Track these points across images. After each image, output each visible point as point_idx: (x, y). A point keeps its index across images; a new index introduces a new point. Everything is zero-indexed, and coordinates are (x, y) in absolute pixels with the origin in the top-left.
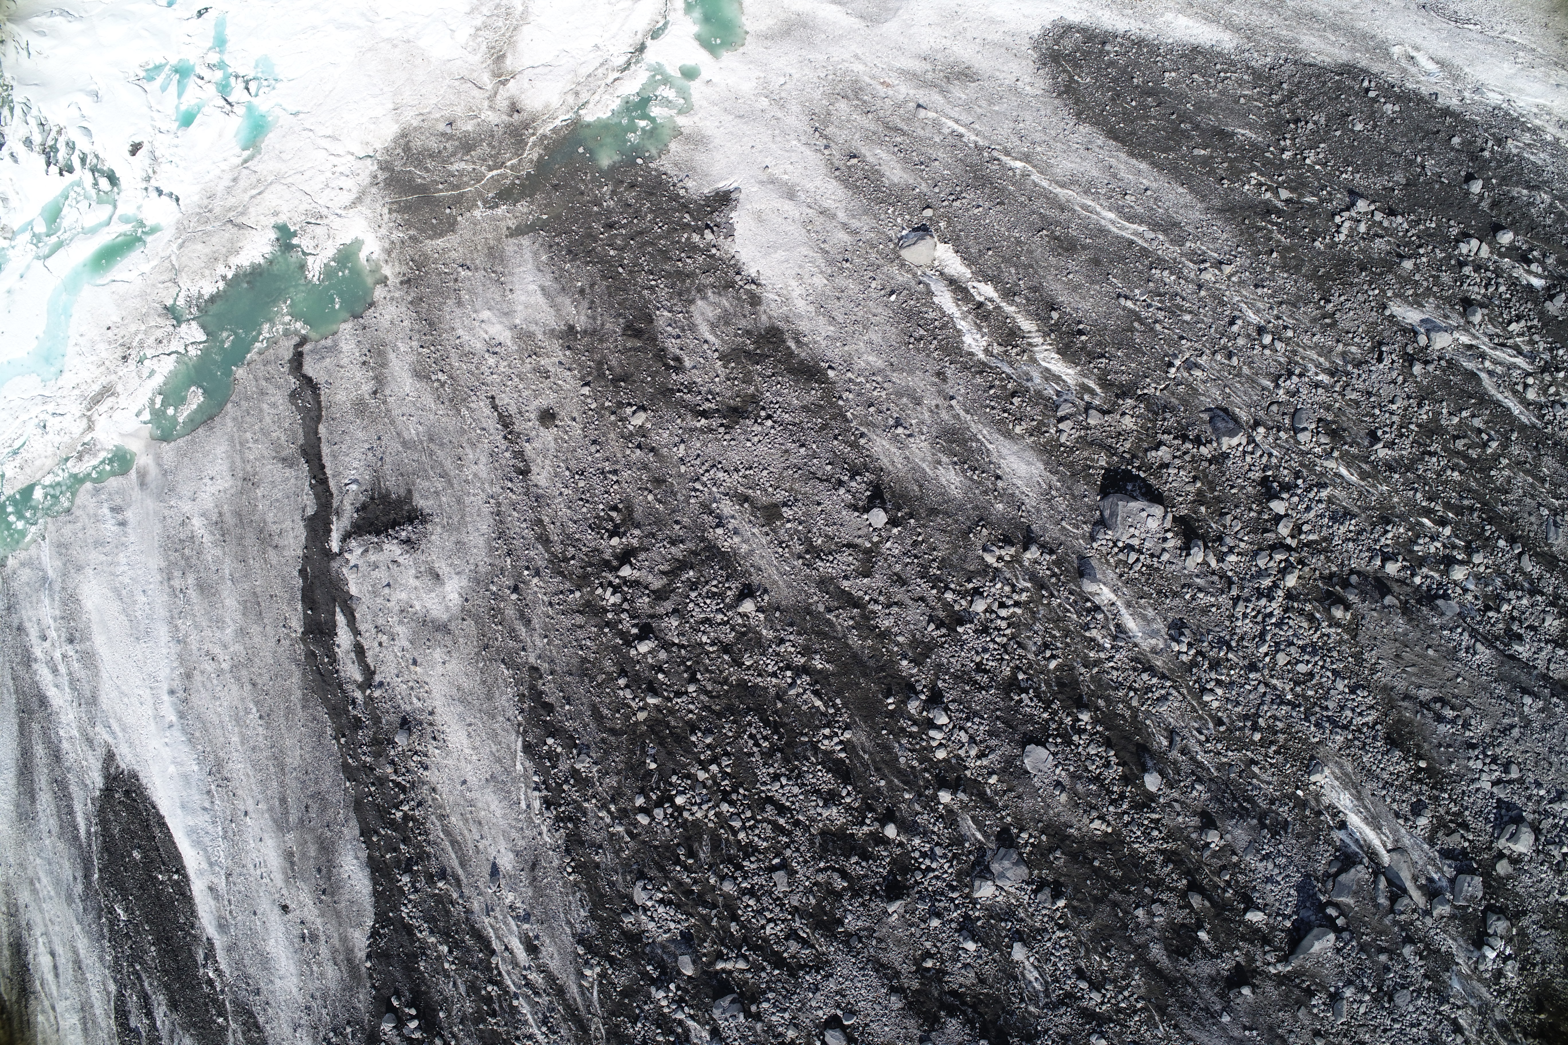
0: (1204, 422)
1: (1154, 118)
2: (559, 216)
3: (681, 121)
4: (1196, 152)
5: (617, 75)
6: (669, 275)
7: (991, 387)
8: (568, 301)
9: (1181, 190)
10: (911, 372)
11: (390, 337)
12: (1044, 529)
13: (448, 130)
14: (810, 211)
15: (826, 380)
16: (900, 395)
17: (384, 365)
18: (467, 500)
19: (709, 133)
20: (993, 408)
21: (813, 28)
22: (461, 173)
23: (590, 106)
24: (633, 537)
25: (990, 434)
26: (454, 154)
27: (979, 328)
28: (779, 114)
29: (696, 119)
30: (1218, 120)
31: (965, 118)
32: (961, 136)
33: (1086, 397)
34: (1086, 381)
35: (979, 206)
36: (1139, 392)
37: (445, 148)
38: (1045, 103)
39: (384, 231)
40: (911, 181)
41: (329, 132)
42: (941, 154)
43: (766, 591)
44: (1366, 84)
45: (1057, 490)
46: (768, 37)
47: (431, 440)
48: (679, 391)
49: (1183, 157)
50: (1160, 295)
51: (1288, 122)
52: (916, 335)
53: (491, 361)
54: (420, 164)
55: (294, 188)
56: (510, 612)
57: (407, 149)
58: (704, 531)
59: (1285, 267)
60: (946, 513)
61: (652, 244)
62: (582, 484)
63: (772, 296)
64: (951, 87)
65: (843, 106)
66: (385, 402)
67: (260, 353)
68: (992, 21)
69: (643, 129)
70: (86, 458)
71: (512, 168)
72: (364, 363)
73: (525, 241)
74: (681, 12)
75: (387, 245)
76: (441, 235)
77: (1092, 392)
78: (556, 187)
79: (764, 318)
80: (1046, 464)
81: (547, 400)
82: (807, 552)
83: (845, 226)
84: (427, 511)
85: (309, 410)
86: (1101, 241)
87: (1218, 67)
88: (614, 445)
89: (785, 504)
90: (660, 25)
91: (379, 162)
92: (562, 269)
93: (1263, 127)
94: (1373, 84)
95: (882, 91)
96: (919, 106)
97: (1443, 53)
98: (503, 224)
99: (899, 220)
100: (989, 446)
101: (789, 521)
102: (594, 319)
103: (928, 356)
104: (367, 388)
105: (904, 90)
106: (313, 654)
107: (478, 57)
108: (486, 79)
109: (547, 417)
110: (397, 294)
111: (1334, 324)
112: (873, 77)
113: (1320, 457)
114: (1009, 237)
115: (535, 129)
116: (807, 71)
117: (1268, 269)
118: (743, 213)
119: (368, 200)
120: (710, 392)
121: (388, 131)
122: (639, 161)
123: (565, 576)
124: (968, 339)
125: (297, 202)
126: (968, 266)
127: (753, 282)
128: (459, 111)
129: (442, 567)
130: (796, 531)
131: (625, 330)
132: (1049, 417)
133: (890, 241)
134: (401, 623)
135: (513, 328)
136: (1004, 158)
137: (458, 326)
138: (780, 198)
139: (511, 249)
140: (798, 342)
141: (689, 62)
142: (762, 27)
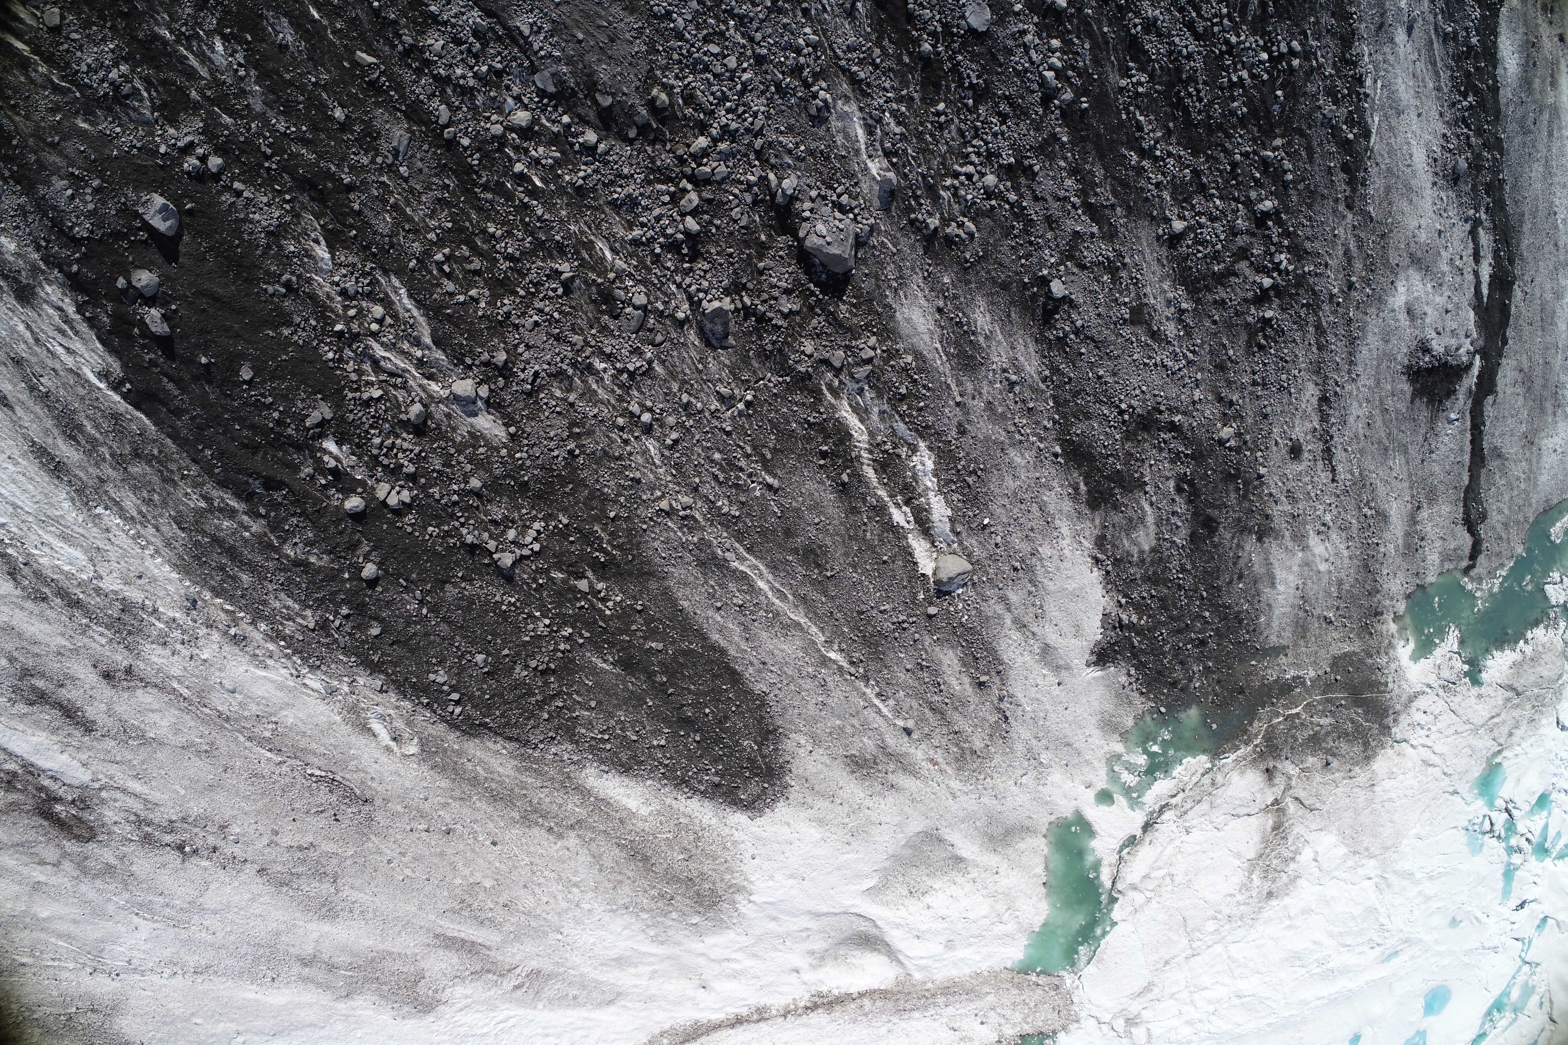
0: (734, 335)
1: (690, 692)
2: (1241, 661)
3: (1119, 748)
4: (660, 646)
5: (1173, 801)
6: (1166, 582)
7: (920, 410)
8: (1256, 568)
9: (686, 604)
10: (987, 439)
11: (1399, 561)
12: (912, 247)
13: (1327, 759)
14: (1035, 629)
15: (1063, 443)
16: (1003, 416)
17: (1408, 534)
18: (1371, 382)
19: (1098, 732)
20: (924, 386)
21: (985, 834)
22: (1323, 714)
23: (1201, 771)
24: (1253, 314)
25: (934, 360)
26: (1328, 734)
27: (915, 477)
28: (1034, 742)
29: (1106, 748)
30: (624, 682)
31: (870, 714)
32: (879, 695)
33: (836, 383)
34: (833, 401)
35: (883, 612)
36: (788, 379)
37: (1334, 741)
38: (791, 722)
39: (1393, 666)
40: (937, 649)
41: (1430, 770)
42: (902, 676)
43: (1158, 238)
44: (458, 710)
45: (890, 287)
46: (1026, 830)
47: (1386, 449)
48: (1186, 456)
49: (673, 643)
50: (737, 486)
51: (554, 672)
52: (974, 478)
53: (1328, 518)
54: (1357, 728)
55: (1464, 718)
56: (1358, 265)
57: (1366, 745)
58: (1195, 310)
59: (605, 499)
60: (994, 281)
61: (1171, 618)
62: (1284, 377)
63: (1086, 543)
64: (875, 752)
65: (978, 744)
66: (1413, 498)
67: (1503, 565)
68: (820, 822)
69: (1155, 743)
71: (1278, 715)
72: (1422, 540)
73: (1274, 640)
74: (1105, 862)
75: (1391, 652)
76: (1345, 655)
77: (830, 387)
78: (1241, 691)
79: (1097, 522)
80: (892, 317)
81: (1294, 468)
82: (1118, 269)
83: (1008, 607)
84: (1404, 378)
85: (1472, 500)
86: (778, 556)
87: (608, 746)
88: (1250, 411)
89: (1125, 320)
90: (1126, 851)
91: (1390, 735)
92: (1251, 605)
93: (582, 668)
94: (450, 709)
95: (939, 756)
96: (909, 734)
97: (359, 741)
98: (1291, 659)
99: (960, 606)
100: (938, 346)
101: (1125, 304)
102: (1238, 546)
103: (968, 454)
104: (1424, 514)
105: (919, 753)
106: (1510, 263)
107: (1295, 831)
108: (1291, 807)
109: (1295, 451)
110: (1388, 603)
111: (573, 424)
112: (943, 772)
113: (630, 275)
114: (862, 574)
115: (1254, 752)
116: (1001, 786)
117: (622, 499)
118: (1091, 638)
119: (1403, 698)
120: (1161, 451)
121: (1380, 765)
122: (1163, 710)
123: (1313, 290)
124: (930, 465)
125: (1462, 704)
126: (909, 546)
127: (1098, 562)
128: (1317, 777)
129: (1403, 319)
130: (1121, 293)
131: (1217, 529)
132: (878, 367)
133: (974, 584)
134: (1444, 274)
135: (1305, 548)
136: (845, 665)
137: (1346, 561)
138: (1056, 649)
139: (1287, 634)
140: (1076, 489)
141: (1104, 808)
142: (1029, 840)
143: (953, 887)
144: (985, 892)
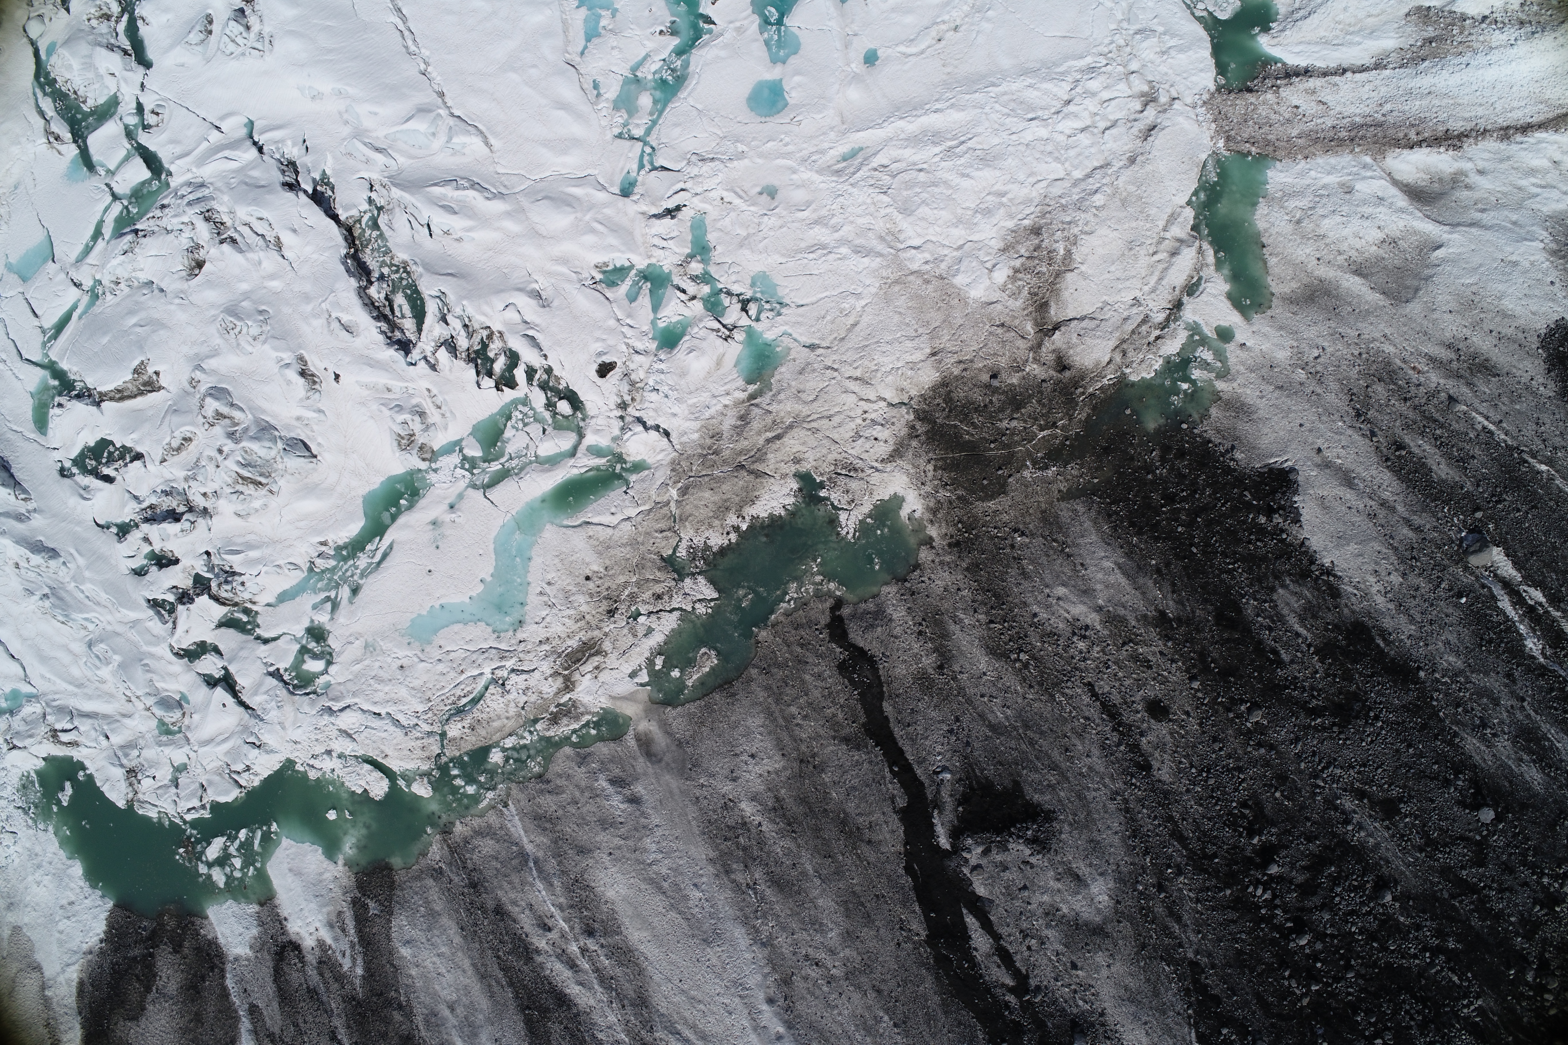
2: (1111, 483)
3: (1220, 385)
5: (1157, 332)
6: (1243, 559)
7: (1552, 690)
8: (1150, 583)
10: (1486, 674)
11: (946, 605)
13: (995, 383)
14: (1373, 503)
15: (1418, 680)
16: (1480, 696)
17: (945, 635)
18: (1089, 796)
19: (1249, 401)
21: (1337, 297)
22: (1013, 432)
23: (1134, 365)
24: (1271, 835)
25: (1556, 732)
26: (1001, 410)
27: (1534, 631)
28: (1319, 390)
29: (1235, 385)
31: (1493, 416)
32: (1491, 433)
35: (1518, 510)
37: (991, 402)
38: (1558, 407)
39: (928, 488)
40: (1457, 479)
41: (858, 373)
42: (1477, 452)
43: (1397, 882)
46: (1291, 300)
47: (1026, 726)
48: (1285, 687)
52: (1486, 637)
53: (1081, 645)
54: (966, 418)
55: (819, 435)
56: (1161, 911)
57: (948, 399)
58: (1333, 827)
60: (1534, 807)
61: (1219, 523)
62: (1210, 782)
63: (1350, 589)
64: (1475, 379)
65: (1379, 388)
66: (954, 679)
67: (787, 614)
68: (1505, 315)
69: (1185, 391)
70: (565, 721)
71: (1063, 428)
72: (920, 633)
73: (1081, 507)
74: (1213, 268)
75: (932, 504)
76: (992, 497)
78: (1106, 450)
79: (1347, 612)
81: (1153, 691)
82: (1427, 845)
83: (1408, 522)
84: (1047, 807)
85: (870, 686)
88: (1234, 743)
89: (1401, 800)
90: (1195, 280)
91: (916, 411)
92: (1129, 543)
95: (1413, 376)
96: (1452, 399)
98: (1054, 487)
99: (1455, 519)
100: (1558, 745)
101: (1406, 816)
102: (1183, 605)
103: (1498, 658)
104: (929, 662)
105: (1435, 379)
106: (947, 958)
107: (1019, 303)
108: (1029, 328)
109: (1157, 709)
110: (948, 559)
112: (1404, 361)
114: (1546, 543)
115: (1085, 388)
116: (1340, 346)
118: (1307, 498)
119: (910, 454)
120: (1312, 688)
121: (928, 377)
122: (1184, 426)
123: (1209, 874)
124: (1528, 643)
125: (825, 451)
126: (1518, 570)
127: (1329, 572)
128: (1003, 362)
129: (1082, 868)
130: (1414, 825)
131: (1216, 618)
133: (1453, 542)
134: (1048, 926)
135: (1099, 609)
136: (1531, 460)
137: (1030, 600)
138: (1341, 485)
139: (1065, 515)
140: (1388, 643)
141: (1224, 324)
142: (1287, 290)
143: (1358, 246)
144: (1328, 241)
